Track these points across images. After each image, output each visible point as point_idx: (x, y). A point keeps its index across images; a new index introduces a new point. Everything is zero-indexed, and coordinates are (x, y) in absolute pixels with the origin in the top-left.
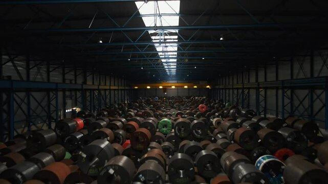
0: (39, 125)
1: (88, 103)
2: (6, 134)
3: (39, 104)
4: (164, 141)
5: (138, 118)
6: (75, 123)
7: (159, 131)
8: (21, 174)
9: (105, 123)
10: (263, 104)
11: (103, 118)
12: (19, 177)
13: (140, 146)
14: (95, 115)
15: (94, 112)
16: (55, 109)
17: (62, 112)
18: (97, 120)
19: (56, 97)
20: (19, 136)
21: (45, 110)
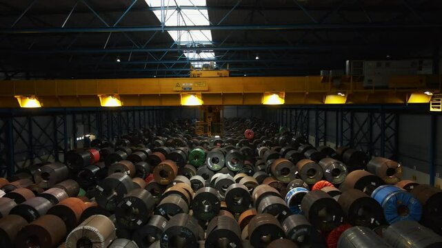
0: (44, 157)
1: (105, 129)
2: (4, 168)
3: (44, 131)
4: (194, 175)
5: (165, 148)
6: (89, 155)
7: (189, 164)
8: (34, 210)
9: (126, 154)
10: (322, 128)
11: (124, 148)
12: (32, 212)
13: (164, 180)
14: (114, 144)
15: (113, 139)
16: (63, 137)
17: (71, 140)
18: (116, 150)
19: (65, 122)
20: (20, 171)
21: (51, 140)
